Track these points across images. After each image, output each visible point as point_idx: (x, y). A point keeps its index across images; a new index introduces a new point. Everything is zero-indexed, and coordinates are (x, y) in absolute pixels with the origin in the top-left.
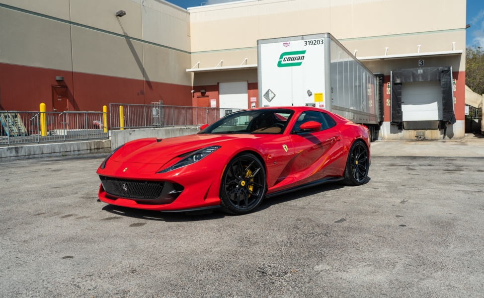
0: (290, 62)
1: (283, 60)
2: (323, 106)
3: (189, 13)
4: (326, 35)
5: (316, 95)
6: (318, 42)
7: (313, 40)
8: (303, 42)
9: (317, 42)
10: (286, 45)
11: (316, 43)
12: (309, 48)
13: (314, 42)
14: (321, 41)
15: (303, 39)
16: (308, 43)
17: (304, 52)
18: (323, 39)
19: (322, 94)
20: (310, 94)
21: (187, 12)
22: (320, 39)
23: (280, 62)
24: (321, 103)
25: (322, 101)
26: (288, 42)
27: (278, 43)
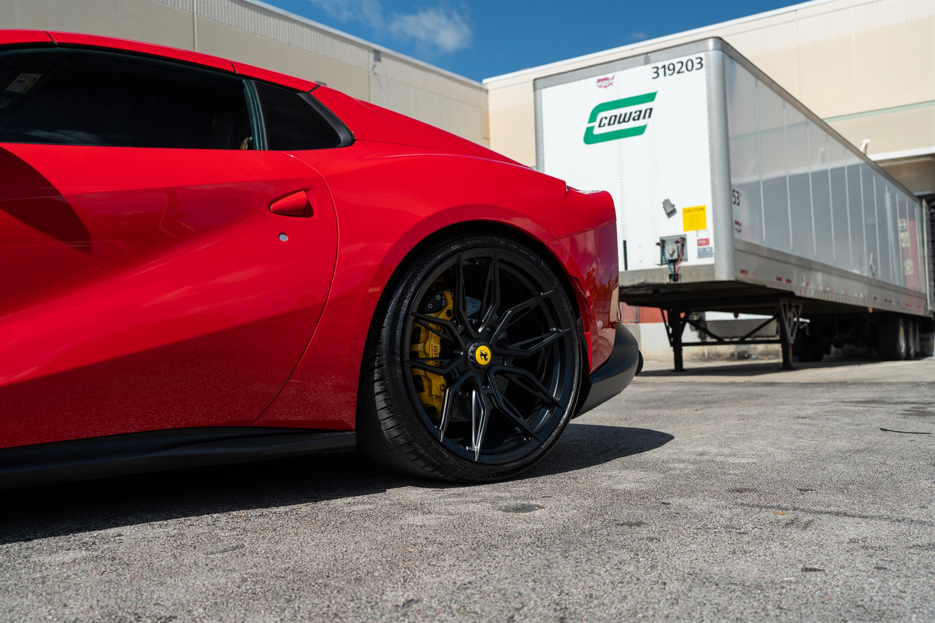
0: (616, 127)
1: (596, 124)
2: (707, 241)
3: (487, 91)
4: (711, 44)
5: (686, 211)
6: (690, 63)
7: (675, 61)
8: (647, 70)
9: (688, 66)
10: (604, 83)
11: (684, 69)
12: (665, 86)
13: (678, 67)
14: (696, 62)
15: (647, 62)
16: (661, 71)
17: (651, 97)
18: (702, 55)
19: (702, 209)
20: (671, 212)
21: (481, 89)
22: (693, 57)
23: (590, 130)
24: (703, 235)
25: (704, 227)
26: (609, 76)
27: (583, 81)
